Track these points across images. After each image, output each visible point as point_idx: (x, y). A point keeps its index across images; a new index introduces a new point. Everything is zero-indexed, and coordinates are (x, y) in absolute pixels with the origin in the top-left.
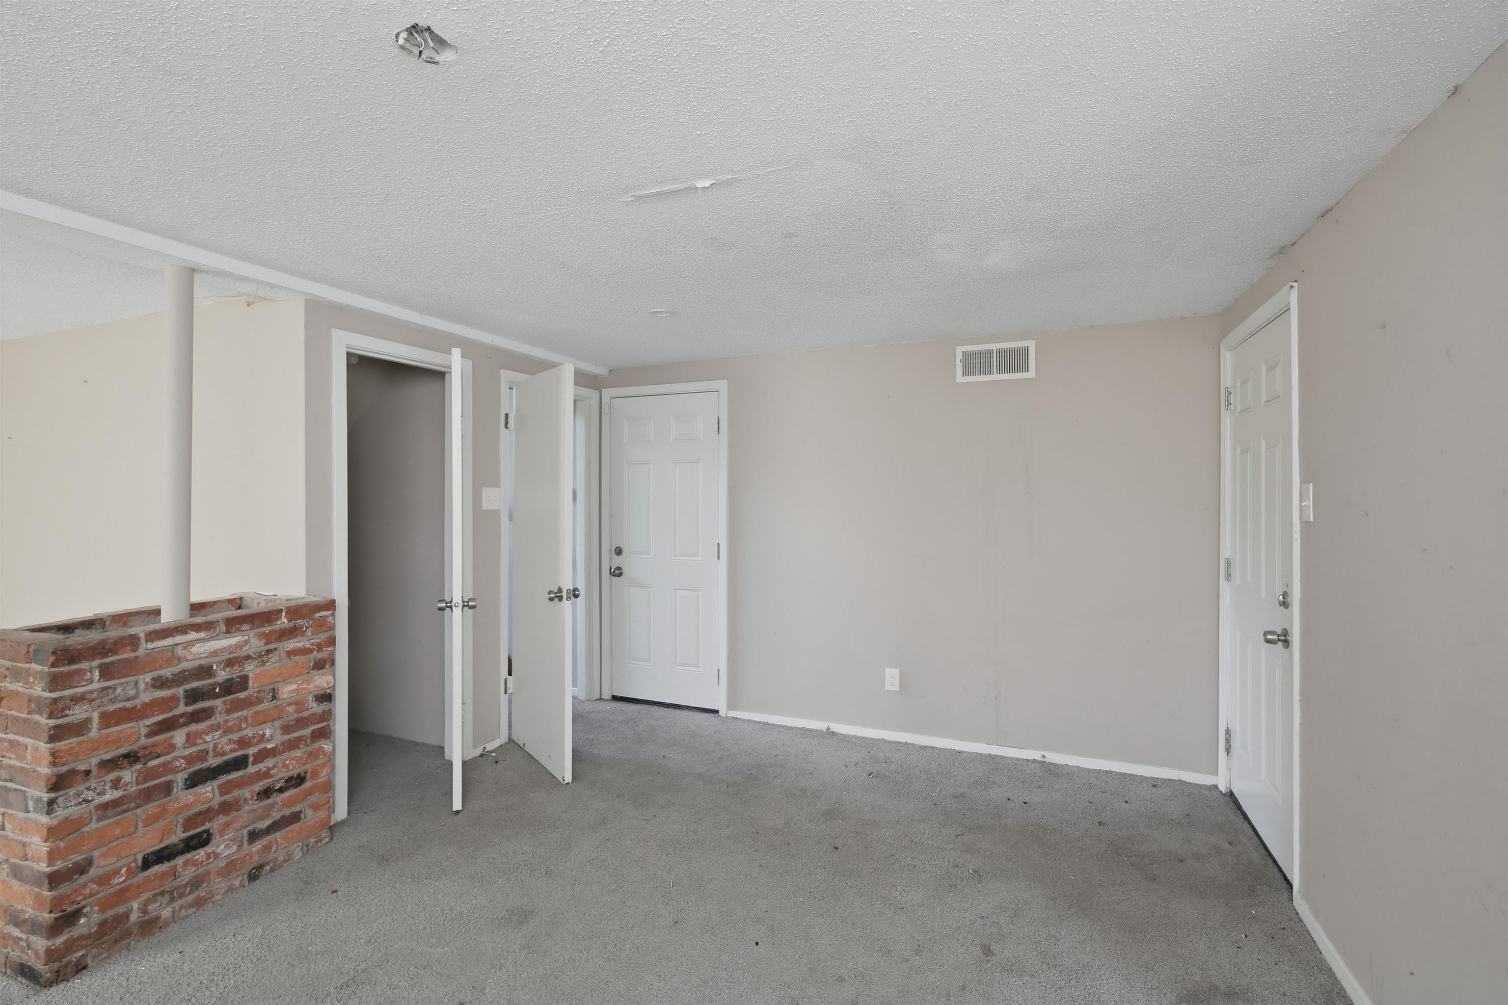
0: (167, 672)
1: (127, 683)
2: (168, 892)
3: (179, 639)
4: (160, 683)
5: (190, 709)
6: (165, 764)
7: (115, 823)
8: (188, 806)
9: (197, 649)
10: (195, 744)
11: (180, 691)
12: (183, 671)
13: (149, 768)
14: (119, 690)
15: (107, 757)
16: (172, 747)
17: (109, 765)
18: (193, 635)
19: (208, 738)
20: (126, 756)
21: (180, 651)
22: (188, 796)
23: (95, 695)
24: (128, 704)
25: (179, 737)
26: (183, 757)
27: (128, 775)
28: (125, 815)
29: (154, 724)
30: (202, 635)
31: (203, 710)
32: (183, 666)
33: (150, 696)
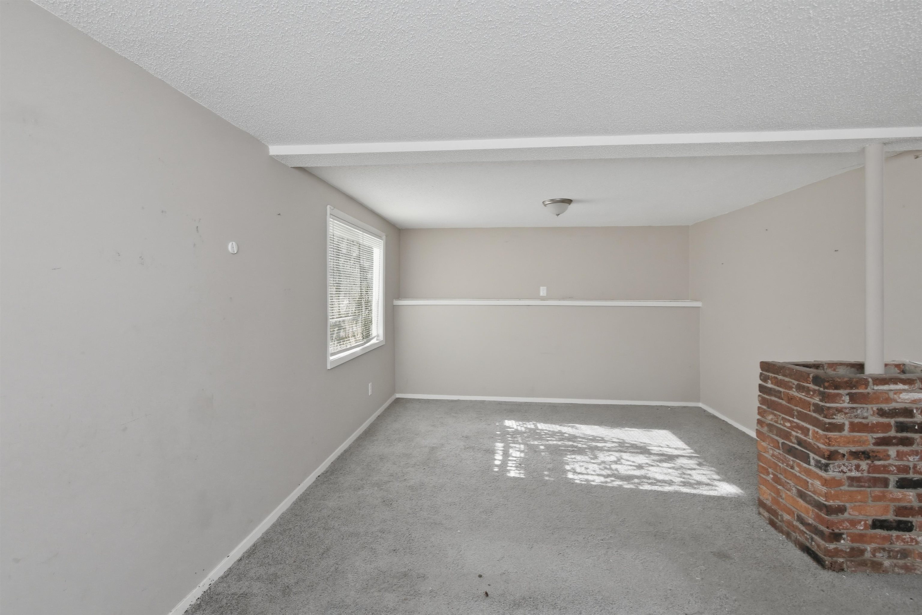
0: (886, 407)
1: (863, 408)
2: (887, 550)
3: (892, 387)
4: (882, 413)
5: (899, 435)
6: (884, 466)
7: (857, 491)
8: (899, 500)
9: (905, 396)
10: (902, 460)
11: (892, 421)
12: (895, 409)
13: (875, 466)
14: (859, 411)
15: (854, 449)
16: (888, 457)
17: (855, 455)
18: (900, 386)
19: (911, 459)
20: (863, 453)
21: (891, 395)
22: (899, 493)
23: (847, 411)
24: (864, 421)
25: (892, 451)
26: (895, 466)
27: (864, 465)
28: (862, 489)
29: (878, 438)
30: (906, 387)
31: (907, 438)
32: (893, 405)
33: (875, 419)
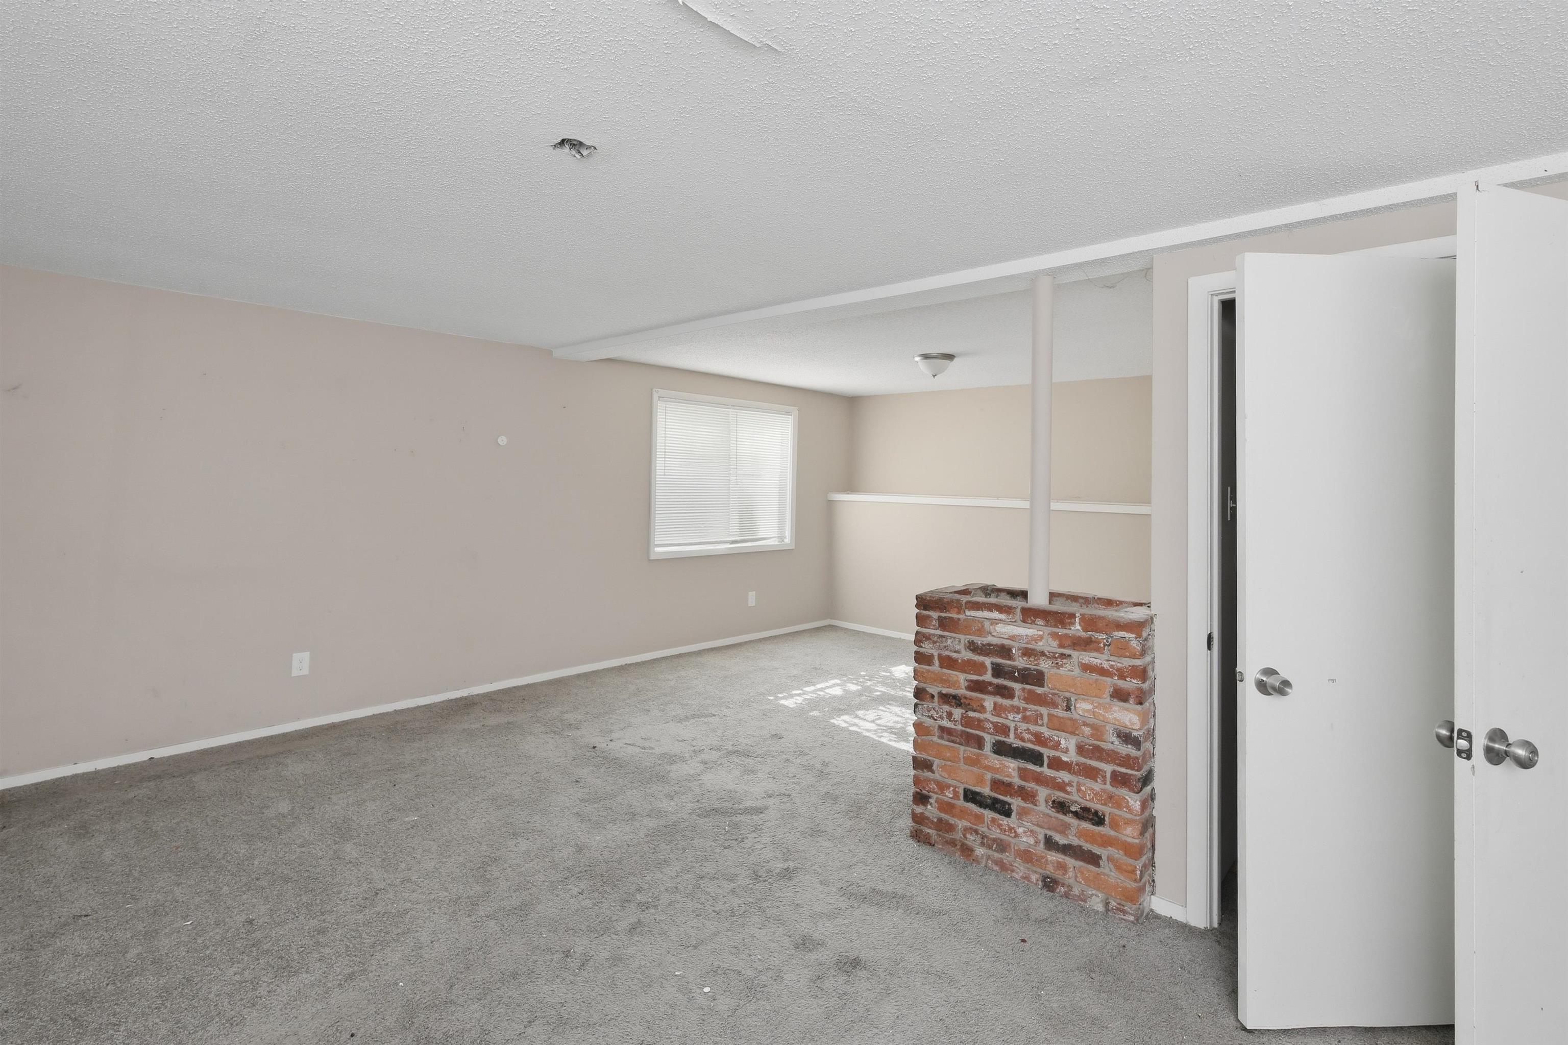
0: (979, 640)
1: (954, 638)
2: (981, 834)
3: (986, 614)
4: (973, 647)
5: (996, 681)
6: (979, 721)
7: (947, 746)
8: (996, 770)
9: (1001, 629)
10: (999, 716)
11: (988, 661)
12: (989, 645)
13: (968, 717)
14: (949, 642)
15: (945, 691)
16: (982, 709)
17: (946, 698)
18: (995, 615)
19: (1011, 716)
20: (955, 697)
21: (987, 624)
22: (996, 761)
23: (935, 639)
24: (954, 655)
25: (989, 702)
26: (992, 723)
27: (957, 713)
28: (952, 744)
29: (971, 681)
30: (1003, 616)
31: (1005, 687)
32: (989, 639)
33: (968, 655)
